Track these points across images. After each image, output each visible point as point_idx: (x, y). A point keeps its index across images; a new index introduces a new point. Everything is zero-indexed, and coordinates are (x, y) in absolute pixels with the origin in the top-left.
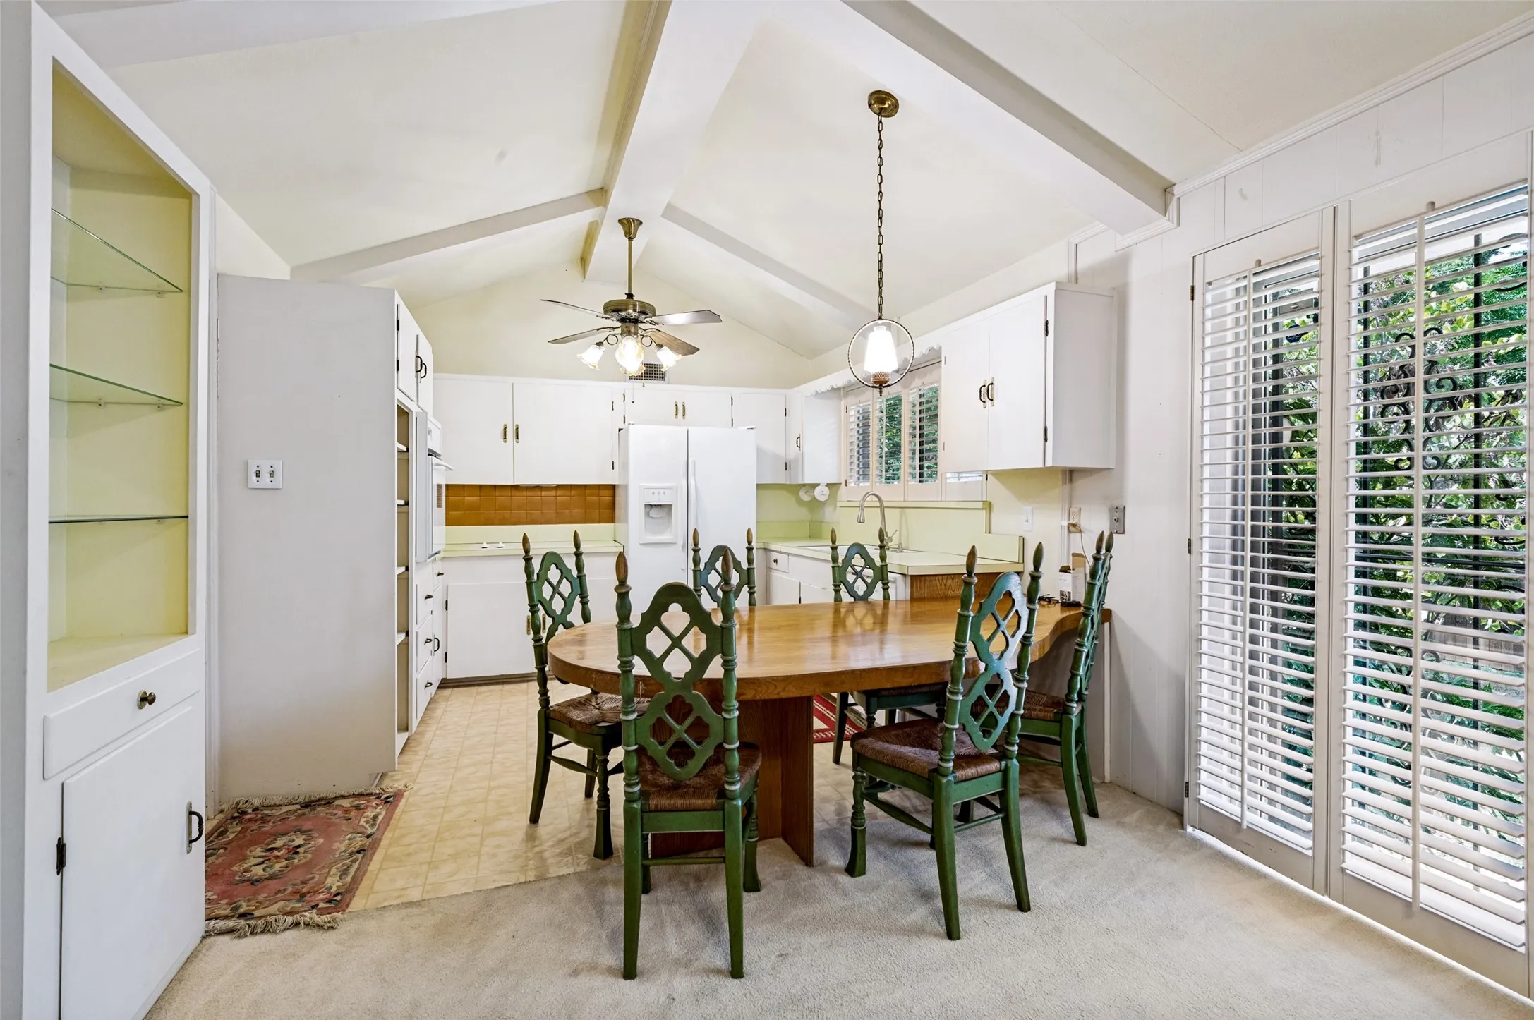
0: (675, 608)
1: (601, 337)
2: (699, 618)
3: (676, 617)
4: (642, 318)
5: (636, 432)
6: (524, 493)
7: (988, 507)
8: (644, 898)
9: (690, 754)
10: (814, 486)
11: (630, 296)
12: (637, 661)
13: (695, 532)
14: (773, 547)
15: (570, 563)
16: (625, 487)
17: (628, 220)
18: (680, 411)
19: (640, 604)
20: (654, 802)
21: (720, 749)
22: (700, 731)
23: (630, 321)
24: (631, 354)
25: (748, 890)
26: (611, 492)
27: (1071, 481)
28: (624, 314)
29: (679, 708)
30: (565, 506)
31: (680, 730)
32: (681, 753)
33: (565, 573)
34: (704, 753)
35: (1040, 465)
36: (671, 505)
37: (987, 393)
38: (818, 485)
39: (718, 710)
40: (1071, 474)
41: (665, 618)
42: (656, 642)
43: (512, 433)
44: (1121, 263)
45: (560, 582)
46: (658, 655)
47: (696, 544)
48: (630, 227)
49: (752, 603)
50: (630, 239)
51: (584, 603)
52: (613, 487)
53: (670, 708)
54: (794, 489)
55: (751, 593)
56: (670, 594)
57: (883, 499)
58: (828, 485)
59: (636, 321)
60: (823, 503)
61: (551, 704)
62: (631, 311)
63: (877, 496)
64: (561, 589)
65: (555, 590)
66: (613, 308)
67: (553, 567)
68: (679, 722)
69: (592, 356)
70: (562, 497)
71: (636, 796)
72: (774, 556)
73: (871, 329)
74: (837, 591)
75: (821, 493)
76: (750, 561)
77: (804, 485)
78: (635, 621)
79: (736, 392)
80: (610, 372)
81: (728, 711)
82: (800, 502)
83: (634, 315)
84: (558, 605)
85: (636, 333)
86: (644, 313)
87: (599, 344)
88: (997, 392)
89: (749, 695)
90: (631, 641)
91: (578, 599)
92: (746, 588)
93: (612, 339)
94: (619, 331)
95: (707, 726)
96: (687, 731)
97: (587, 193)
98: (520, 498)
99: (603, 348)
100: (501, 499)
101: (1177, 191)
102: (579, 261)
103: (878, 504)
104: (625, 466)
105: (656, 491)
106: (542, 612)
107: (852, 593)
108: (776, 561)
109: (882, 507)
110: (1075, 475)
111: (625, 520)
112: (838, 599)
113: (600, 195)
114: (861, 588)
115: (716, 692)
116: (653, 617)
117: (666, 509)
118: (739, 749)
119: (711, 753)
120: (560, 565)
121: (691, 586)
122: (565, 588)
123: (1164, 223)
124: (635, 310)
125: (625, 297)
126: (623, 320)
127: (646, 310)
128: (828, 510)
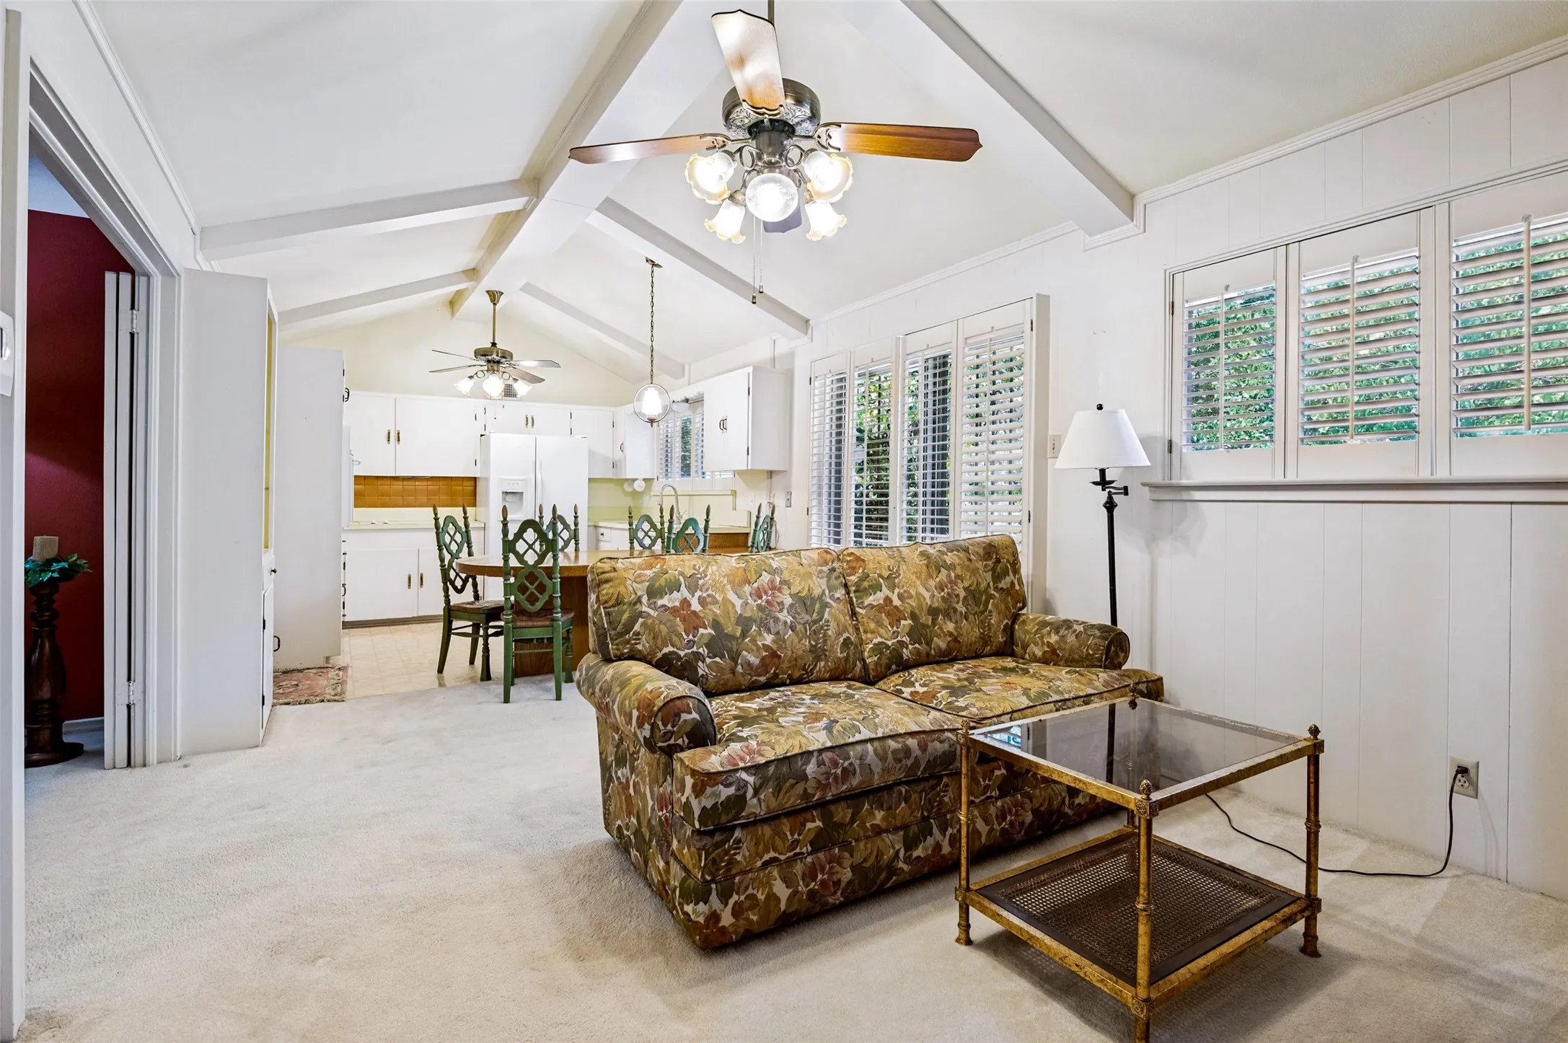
0: (530, 531)
1: (472, 371)
2: (542, 536)
3: (530, 535)
4: (503, 360)
5: (495, 439)
6: (401, 483)
7: (734, 493)
8: (512, 688)
9: (537, 599)
10: (634, 480)
11: (494, 344)
12: (511, 555)
13: (541, 506)
14: (601, 524)
15: (461, 524)
16: (487, 479)
17: (493, 292)
18: (530, 421)
19: (513, 529)
20: (518, 624)
21: (551, 598)
22: (542, 588)
23: (494, 362)
24: (494, 384)
25: (566, 682)
26: (473, 483)
27: (771, 478)
28: (490, 358)
29: (531, 577)
30: (435, 493)
31: (532, 588)
32: (533, 599)
33: (457, 529)
34: (543, 599)
35: (745, 468)
36: (522, 493)
37: (723, 425)
38: (637, 479)
39: (551, 578)
40: (771, 474)
41: (525, 535)
42: (521, 547)
43: (394, 437)
44: (791, 356)
45: (455, 534)
46: (521, 552)
47: (541, 514)
48: (494, 296)
49: (577, 550)
50: (495, 304)
51: (469, 547)
52: (475, 479)
53: (527, 577)
54: (621, 482)
55: (577, 544)
56: (527, 524)
57: (677, 489)
58: (644, 480)
59: (499, 362)
60: (642, 493)
61: (451, 604)
62: (495, 356)
63: (674, 489)
64: (456, 538)
65: (452, 538)
66: (480, 353)
67: (451, 525)
68: (532, 584)
69: (466, 385)
70: (432, 487)
71: (510, 620)
72: (602, 530)
73: (646, 389)
74: (632, 543)
75: (639, 486)
76: (576, 524)
77: (627, 480)
78: (511, 537)
79: (575, 409)
80: (479, 394)
81: (555, 578)
82: (626, 493)
83: (497, 358)
84: (454, 547)
85: (498, 371)
86: (504, 357)
87: (471, 377)
88: (729, 424)
89: (566, 574)
90: (509, 547)
91: (466, 545)
92: (573, 541)
93: (480, 374)
94: (486, 368)
95: (545, 586)
96: (535, 588)
97: (464, 272)
98: (398, 486)
99: (473, 380)
100: (384, 487)
101: (810, 322)
102: (448, 304)
103: (673, 493)
104: (486, 463)
105: (511, 482)
106: (445, 551)
107: (641, 545)
108: (602, 534)
109: (677, 495)
110: (773, 475)
111: (487, 504)
112: (632, 548)
113: (473, 273)
114: (647, 542)
115: (549, 572)
116: (519, 535)
117: (519, 495)
118: (560, 597)
119: (547, 598)
120: (455, 524)
121: (538, 520)
122: (458, 538)
123: (805, 339)
124: (497, 356)
125: (489, 345)
126: (489, 361)
127: (506, 355)
128: (646, 498)
